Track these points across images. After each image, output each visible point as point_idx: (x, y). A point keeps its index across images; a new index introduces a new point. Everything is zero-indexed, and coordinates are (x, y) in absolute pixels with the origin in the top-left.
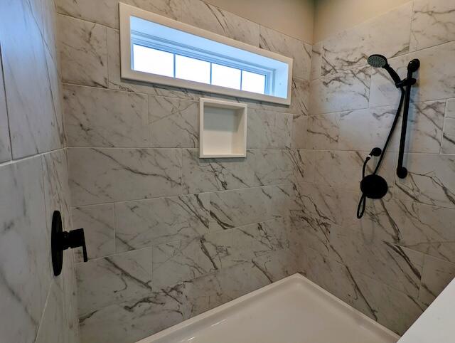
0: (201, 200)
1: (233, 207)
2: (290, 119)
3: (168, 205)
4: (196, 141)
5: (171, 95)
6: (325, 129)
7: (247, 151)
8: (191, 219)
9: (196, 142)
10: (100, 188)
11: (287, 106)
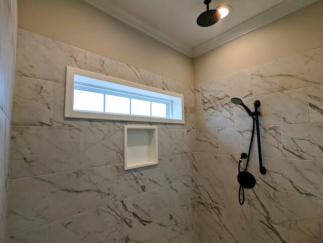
0: (126, 204)
1: (151, 205)
2: (185, 133)
3: (99, 215)
4: (121, 157)
5: (103, 126)
6: (209, 139)
7: (159, 159)
8: (118, 223)
9: (122, 159)
10: (37, 212)
11: (183, 125)
